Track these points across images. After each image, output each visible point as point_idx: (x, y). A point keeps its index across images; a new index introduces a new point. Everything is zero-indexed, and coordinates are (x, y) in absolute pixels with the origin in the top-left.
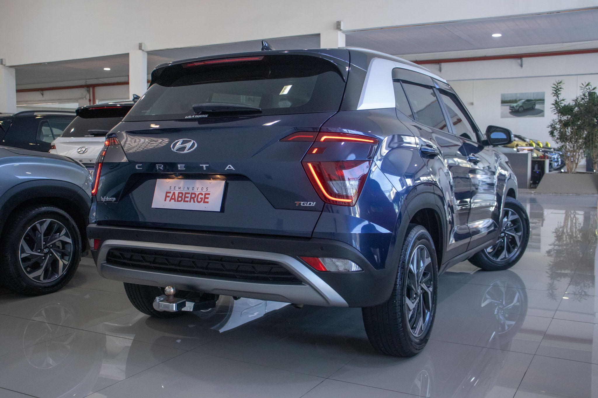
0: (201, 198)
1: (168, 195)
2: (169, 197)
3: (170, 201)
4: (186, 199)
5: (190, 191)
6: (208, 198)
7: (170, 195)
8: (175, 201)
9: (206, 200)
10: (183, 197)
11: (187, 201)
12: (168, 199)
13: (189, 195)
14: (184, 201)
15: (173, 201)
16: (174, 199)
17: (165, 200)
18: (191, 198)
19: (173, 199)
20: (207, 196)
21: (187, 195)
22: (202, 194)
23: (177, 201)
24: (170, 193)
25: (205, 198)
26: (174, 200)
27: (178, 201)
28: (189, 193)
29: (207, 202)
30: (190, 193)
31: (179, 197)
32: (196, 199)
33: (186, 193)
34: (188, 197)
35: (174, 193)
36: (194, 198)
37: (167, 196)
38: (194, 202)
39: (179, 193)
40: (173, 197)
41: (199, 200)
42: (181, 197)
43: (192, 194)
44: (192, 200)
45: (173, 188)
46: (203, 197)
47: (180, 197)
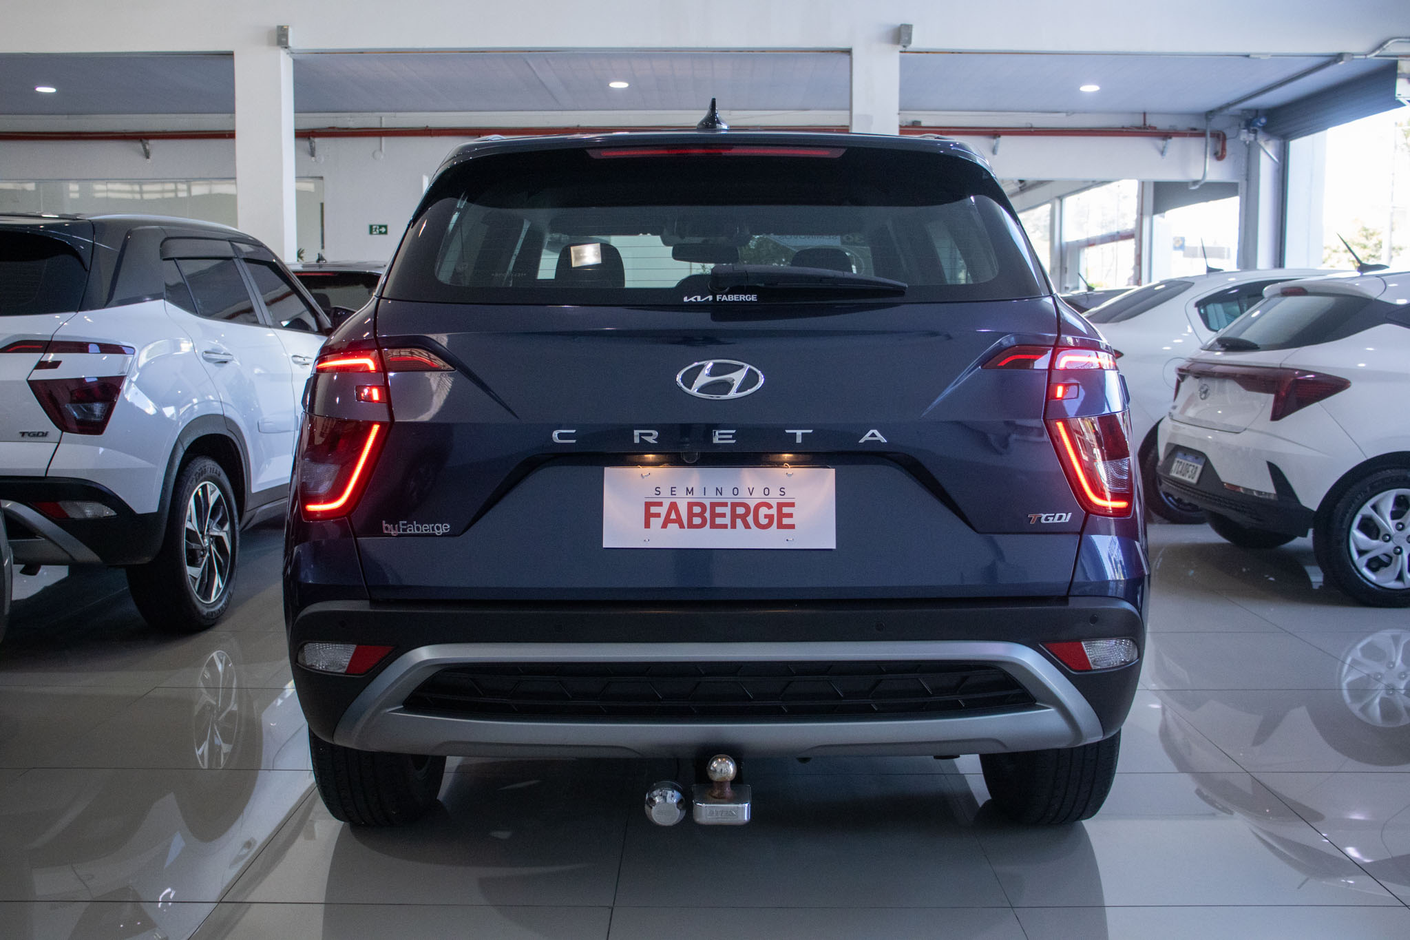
0: (766, 516)
1: (653, 510)
2: (658, 515)
3: (664, 526)
4: (719, 521)
5: (728, 497)
6: (790, 515)
7: (663, 510)
8: (682, 526)
9: (786, 521)
10: (707, 515)
11: (725, 526)
12: (656, 523)
13: (727, 510)
14: (713, 526)
15: (673, 527)
16: (679, 521)
17: (647, 525)
18: (734, 516)
19: (673, 521)
20: (785, 510)
21: (719, 510)
22: (769, 506)
23: (688, 528)
24: (660, 504)
25: (781, 515)
26: (677, 525)
27: (691, 526)
28: (725, 505)
29: (792, 527)
30: (729, 505)
31: (691, 515)
32: (750, 519)
33: (713, 505)
34: (723, 515)
35: (673, 506)
36: (743, 518)
37: (648, 516)
38: (747, 526)
39: (691, 505)
40: (673, 516)
41: (764, 521)
42: (701, 515)
43: (734, 505)
44: (739, 521)
45: (665, 492)
46: (774, 511)
47: (697, 515)
